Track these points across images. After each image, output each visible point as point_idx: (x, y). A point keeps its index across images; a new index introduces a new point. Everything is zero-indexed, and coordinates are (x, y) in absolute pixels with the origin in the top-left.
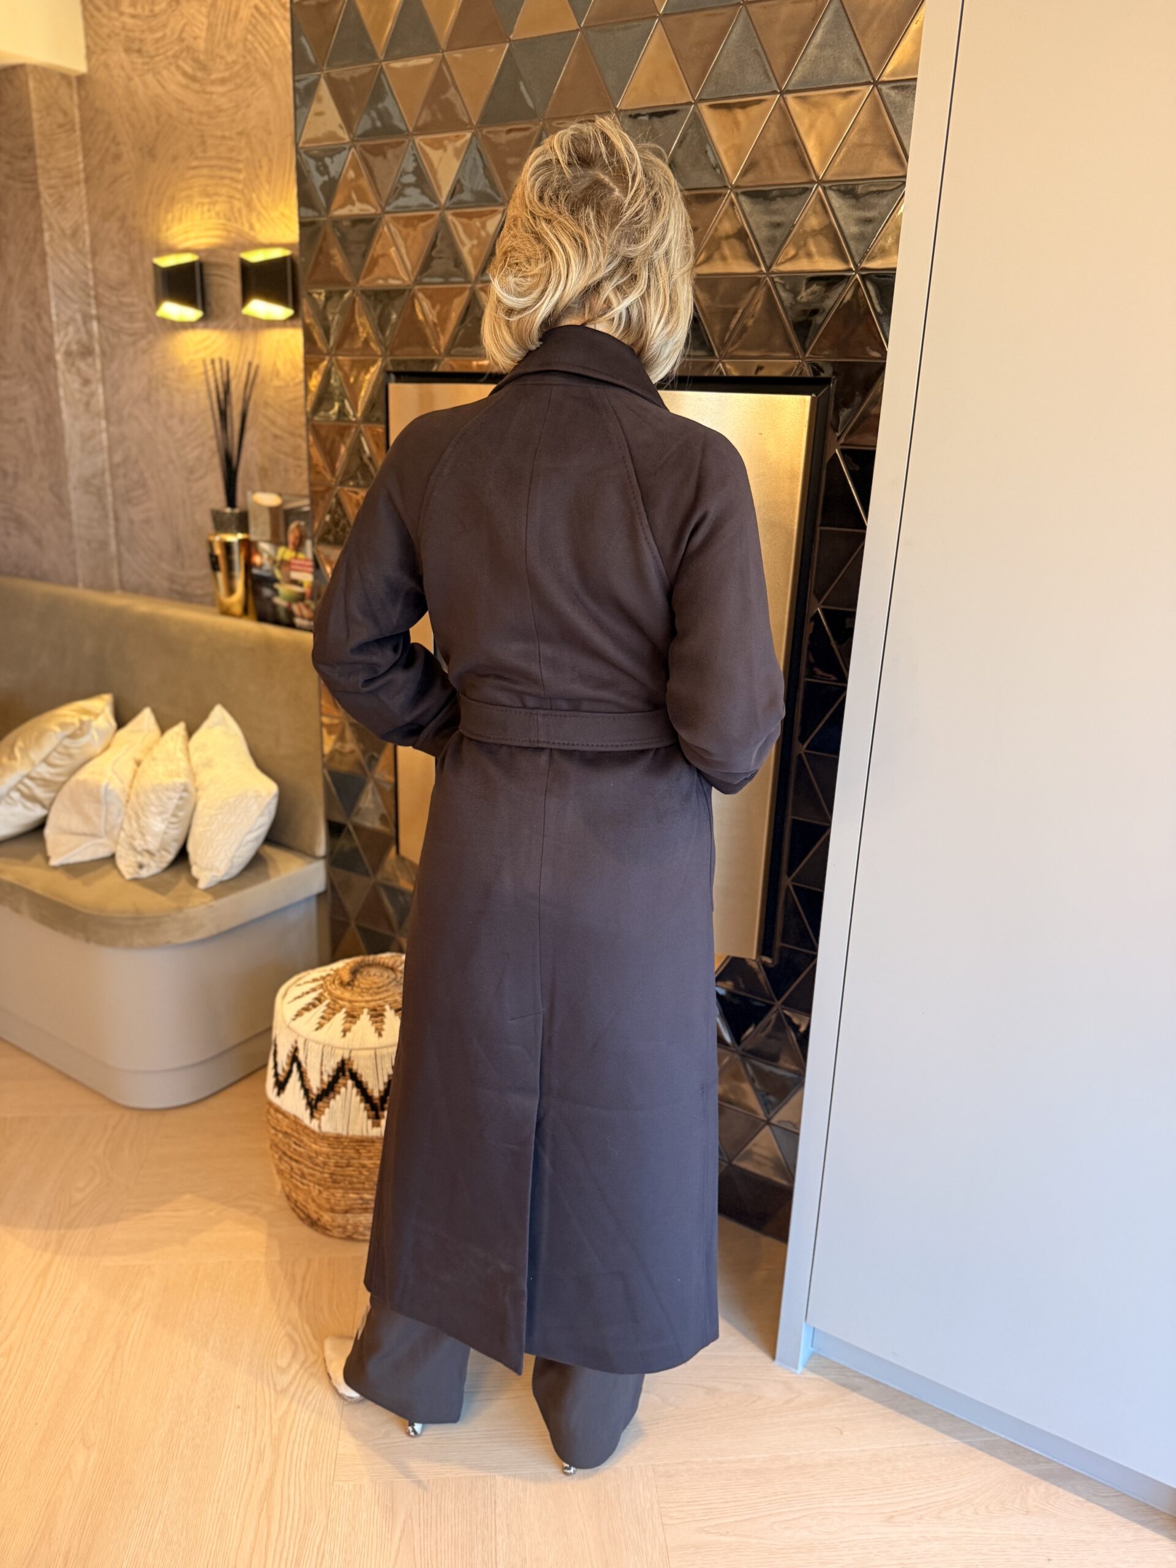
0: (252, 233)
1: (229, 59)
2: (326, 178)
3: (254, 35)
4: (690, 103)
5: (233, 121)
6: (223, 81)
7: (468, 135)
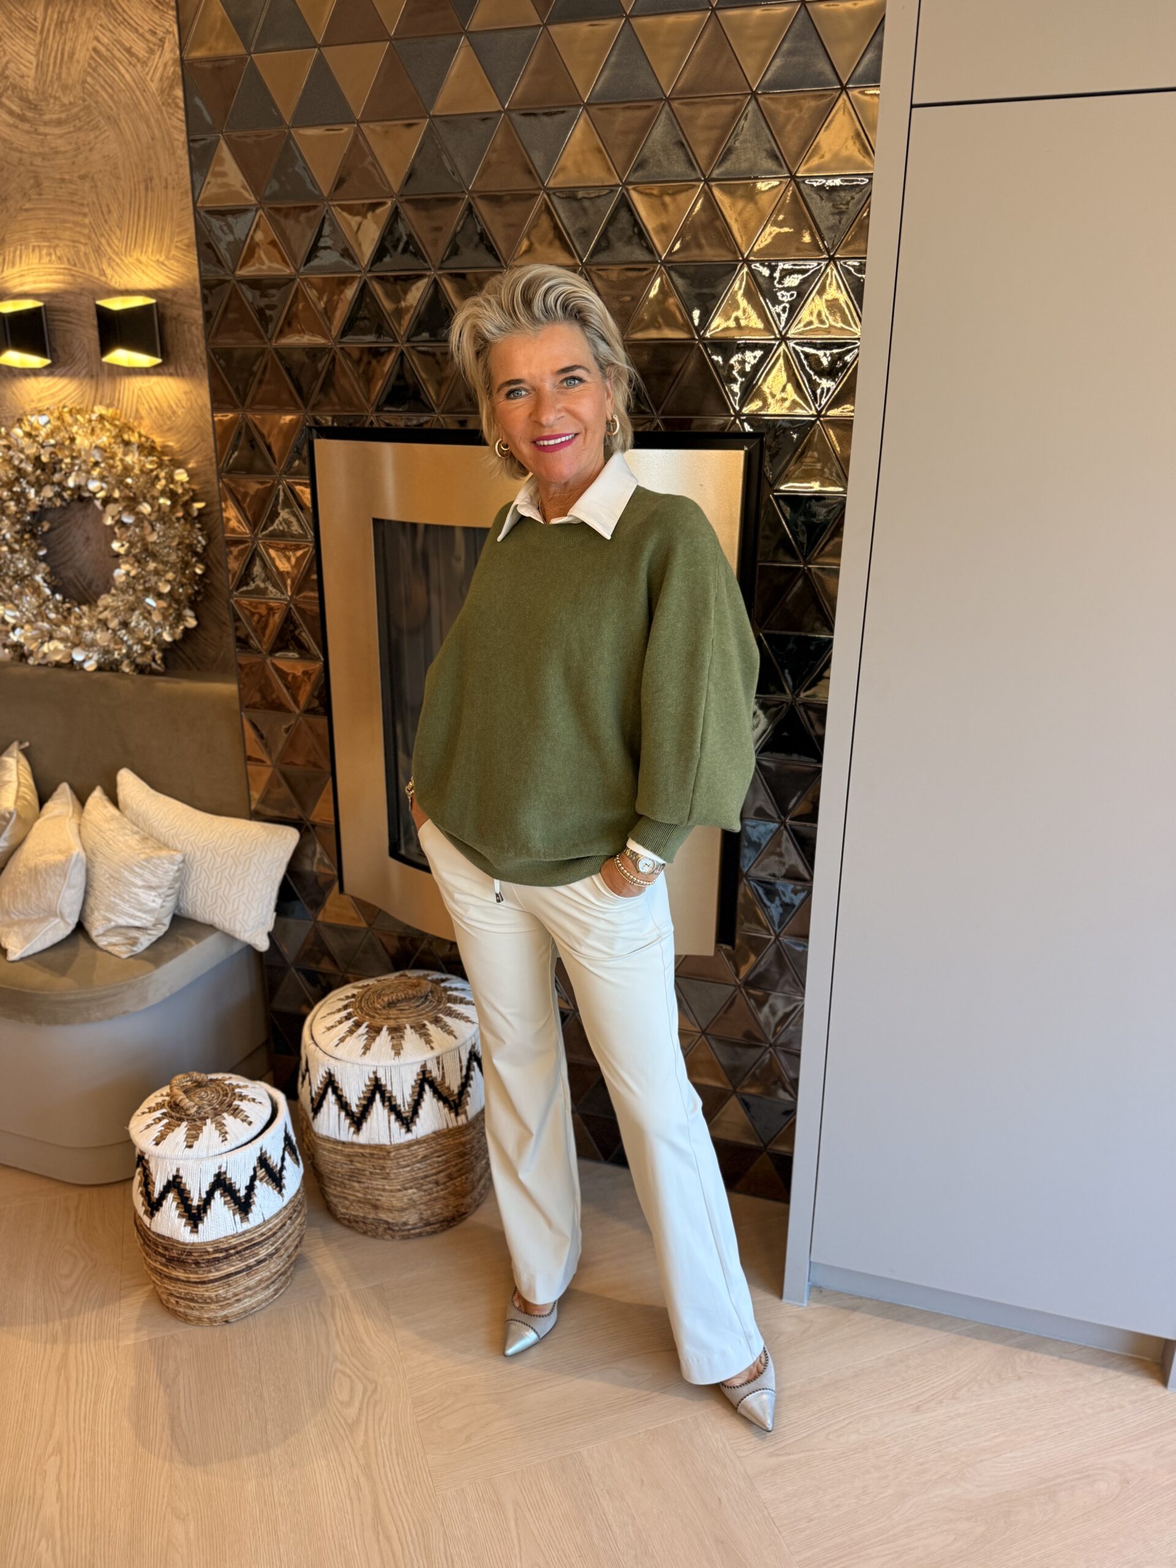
0: (103, 279)
1: (66, 101)
2: (230, 238)
3: (93, 77)
4: (619, 186)
5: (73, 163)
6: (59, 123)
7: (389, 204)
